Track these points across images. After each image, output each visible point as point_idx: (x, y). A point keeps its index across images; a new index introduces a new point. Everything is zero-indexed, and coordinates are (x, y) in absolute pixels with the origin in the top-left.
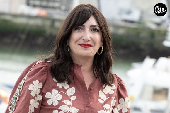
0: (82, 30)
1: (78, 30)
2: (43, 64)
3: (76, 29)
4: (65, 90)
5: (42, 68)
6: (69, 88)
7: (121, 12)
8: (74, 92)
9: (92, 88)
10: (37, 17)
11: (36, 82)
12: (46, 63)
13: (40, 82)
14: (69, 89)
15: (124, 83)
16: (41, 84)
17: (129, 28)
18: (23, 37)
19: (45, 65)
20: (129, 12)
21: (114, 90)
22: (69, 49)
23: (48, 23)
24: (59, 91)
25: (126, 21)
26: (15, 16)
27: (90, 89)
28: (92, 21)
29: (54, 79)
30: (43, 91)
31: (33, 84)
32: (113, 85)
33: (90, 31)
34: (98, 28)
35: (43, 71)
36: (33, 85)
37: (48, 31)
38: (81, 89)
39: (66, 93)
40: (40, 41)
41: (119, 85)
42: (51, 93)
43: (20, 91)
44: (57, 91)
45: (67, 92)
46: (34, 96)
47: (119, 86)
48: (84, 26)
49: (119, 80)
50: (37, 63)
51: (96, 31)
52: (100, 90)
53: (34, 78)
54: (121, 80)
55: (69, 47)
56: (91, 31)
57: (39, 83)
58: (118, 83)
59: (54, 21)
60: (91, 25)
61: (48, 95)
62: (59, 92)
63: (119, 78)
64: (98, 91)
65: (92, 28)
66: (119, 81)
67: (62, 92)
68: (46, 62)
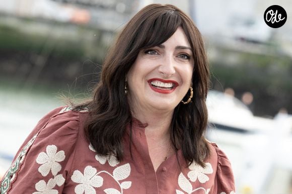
0: (158, 54)
1: (151, 54)
2: (71, 115)
3: (146, 52)
4: (111, 169)
5: (67, 122)
6: (118, 165)
7: (234, 20)
8: (129, 174)
9: (165, 169)
10: (69, 24)
11: (51, 148)
12: (78, 114)
13: (59, 149)
14: (118, 168)
15: (230, 164)
16: (62, 153)
17: (249, 55)
18: (40, 61)
19: (74, 118)
20: (249, 23)
21: (208, 175)
22: (126, 90)
23: (90, 37)
24: (99, 169)
25: (243, 39)
26: (27, 19)
27: (161, 170)
28: (179, 38)
29: (90, 147)
30: (67, 168)
31: (45, 152)
32: (208, 164)
33: (174, 57)
34: (189, 52)
35: (69, 128)
36: (45, 154)
37: (90, 52)
38: (143, 169)
39: (112, 174)
40: (72, 70)
41: (221, 165)
42: (83, 173)
43: (21, 161)
44: (95, 170)
45: (114, 172)
46: (45, 174)
47: (220, 167)
48: (164, 47)
49: (221, 156)
50: (60, 112)
51: (186, 57)
52: (181, 174)
53: (48, 139)
54: (225, 157)
55: (128, 86)
56: (177, 57)
57: (57, 151)
58: (218, 163)
59: (101, 32)
60: (176, 45)
61: (76, 176)
62: (97, 172)
63: (221, 152)
64: (176, 176)
65: (179, 51)
66: (222, 159)
67: (104, 171)
68: (77, 112)
